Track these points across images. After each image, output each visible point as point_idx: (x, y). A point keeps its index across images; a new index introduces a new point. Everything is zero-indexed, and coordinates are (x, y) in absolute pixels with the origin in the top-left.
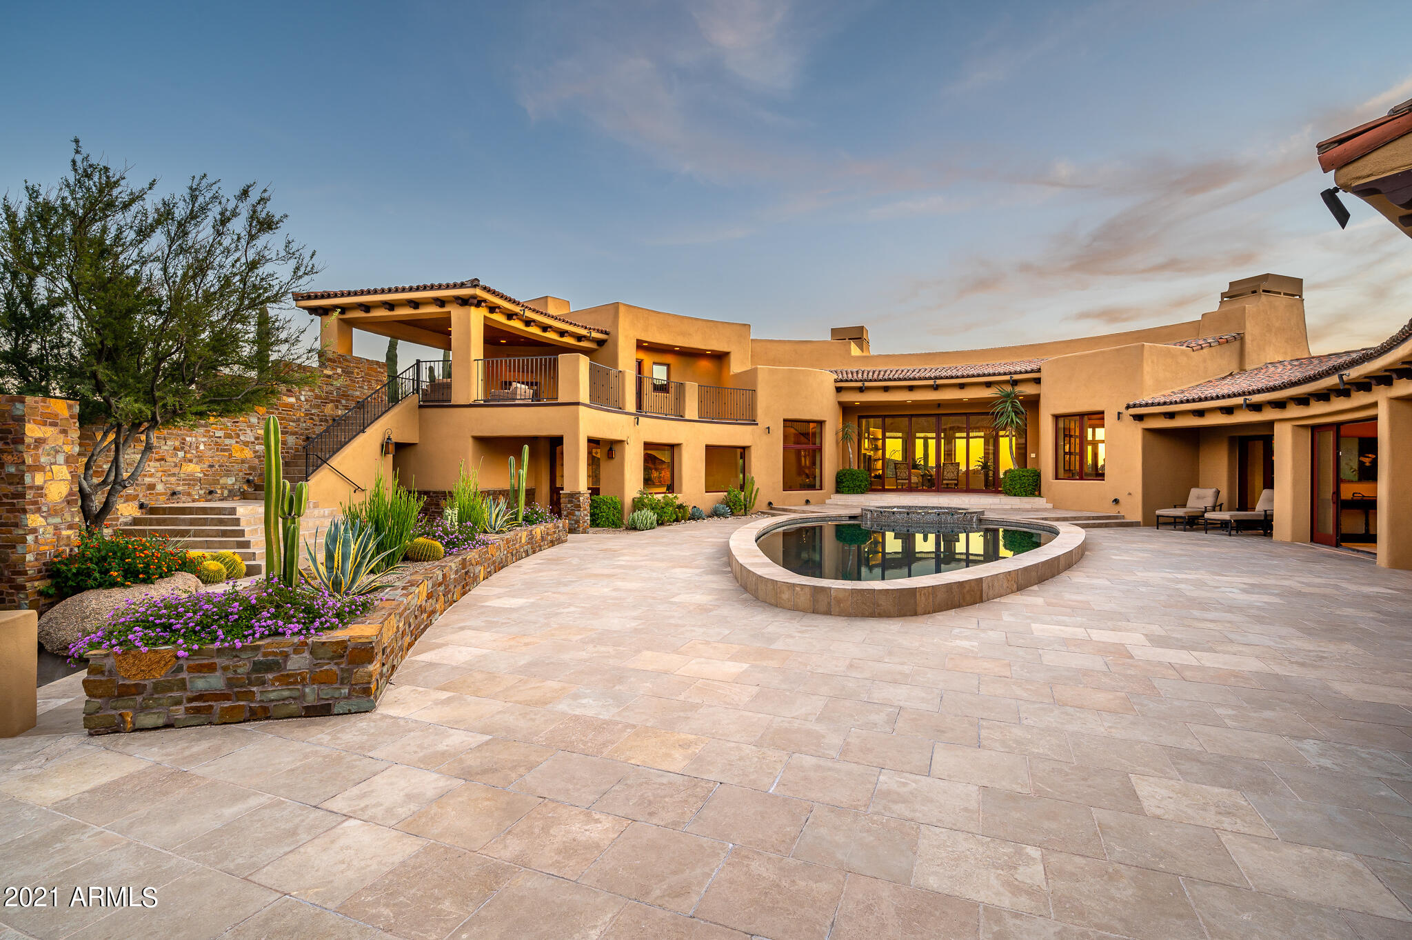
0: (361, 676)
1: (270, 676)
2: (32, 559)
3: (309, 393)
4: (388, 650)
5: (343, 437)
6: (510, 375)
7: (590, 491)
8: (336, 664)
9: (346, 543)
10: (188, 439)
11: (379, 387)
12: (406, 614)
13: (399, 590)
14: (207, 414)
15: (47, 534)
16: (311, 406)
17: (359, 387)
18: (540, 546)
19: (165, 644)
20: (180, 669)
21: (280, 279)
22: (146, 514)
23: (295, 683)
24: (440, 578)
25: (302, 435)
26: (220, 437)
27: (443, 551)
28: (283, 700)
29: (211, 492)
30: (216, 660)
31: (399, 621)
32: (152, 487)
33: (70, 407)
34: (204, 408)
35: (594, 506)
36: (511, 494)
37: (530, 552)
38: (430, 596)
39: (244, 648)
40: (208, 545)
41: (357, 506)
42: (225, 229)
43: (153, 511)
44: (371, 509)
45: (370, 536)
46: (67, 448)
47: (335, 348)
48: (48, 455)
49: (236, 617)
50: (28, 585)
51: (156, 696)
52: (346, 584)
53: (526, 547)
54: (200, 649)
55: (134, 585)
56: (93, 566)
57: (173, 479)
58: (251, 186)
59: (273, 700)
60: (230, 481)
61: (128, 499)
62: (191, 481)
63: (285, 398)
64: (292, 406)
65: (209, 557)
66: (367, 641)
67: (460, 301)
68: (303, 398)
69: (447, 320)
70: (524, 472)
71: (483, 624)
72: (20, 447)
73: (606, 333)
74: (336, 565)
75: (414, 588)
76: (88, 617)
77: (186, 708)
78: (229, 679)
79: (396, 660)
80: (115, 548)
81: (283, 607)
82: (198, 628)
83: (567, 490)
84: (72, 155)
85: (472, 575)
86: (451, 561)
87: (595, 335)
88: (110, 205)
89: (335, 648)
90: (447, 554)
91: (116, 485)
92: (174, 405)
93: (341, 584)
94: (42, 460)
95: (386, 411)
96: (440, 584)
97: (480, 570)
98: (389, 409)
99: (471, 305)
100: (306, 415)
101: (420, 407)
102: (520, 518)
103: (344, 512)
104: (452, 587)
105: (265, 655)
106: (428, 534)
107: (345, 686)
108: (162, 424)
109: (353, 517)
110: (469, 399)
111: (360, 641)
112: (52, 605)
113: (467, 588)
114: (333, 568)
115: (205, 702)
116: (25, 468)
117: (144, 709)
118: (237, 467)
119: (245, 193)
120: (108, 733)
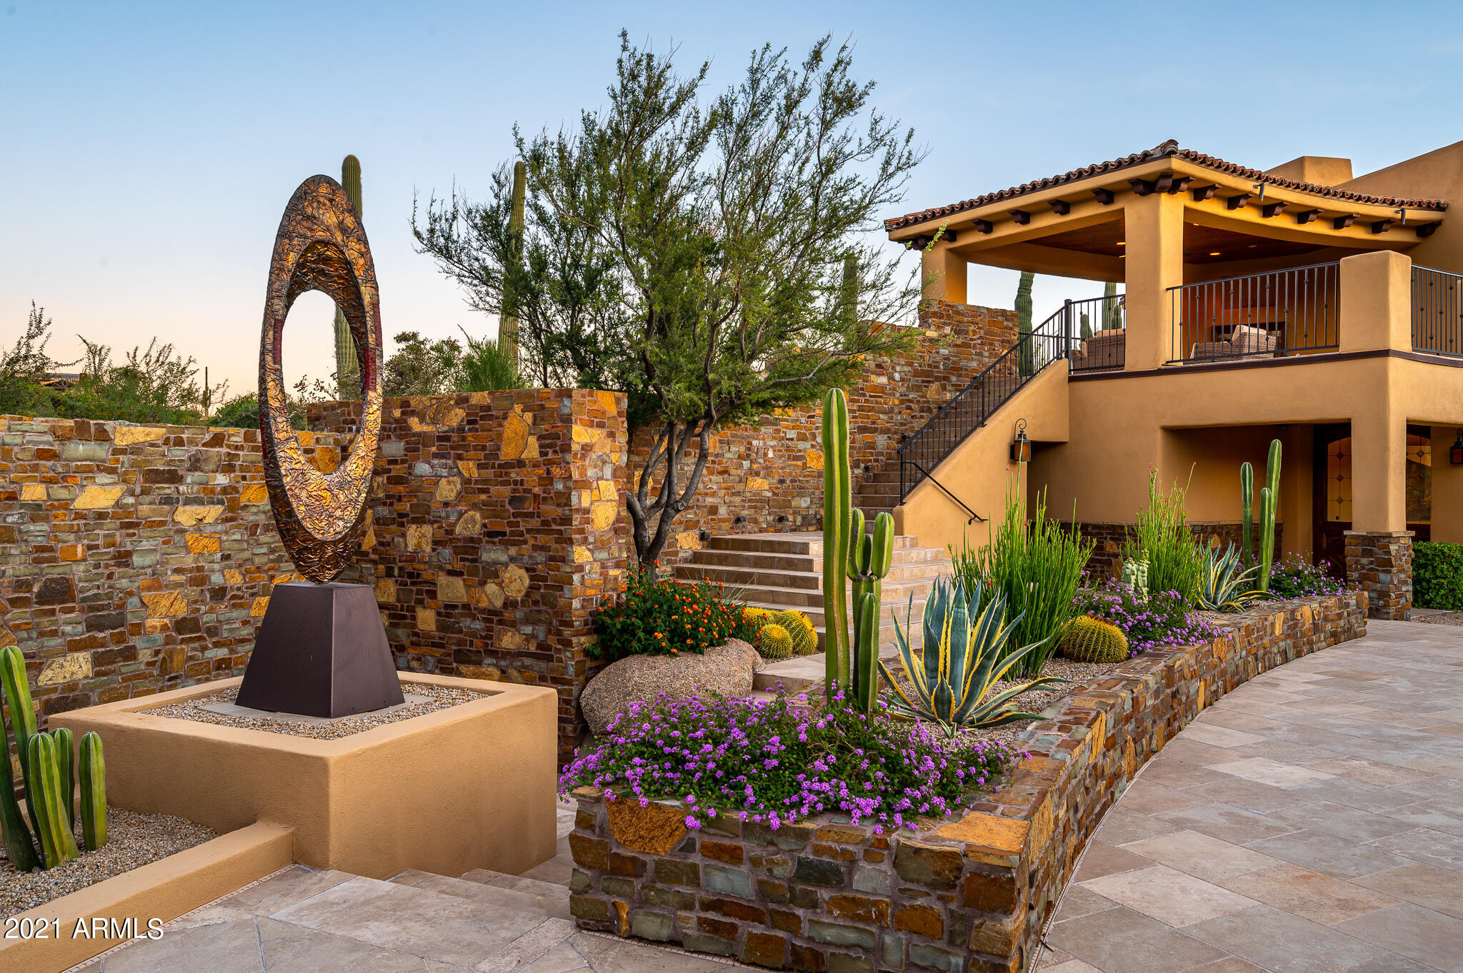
0: (989, 938)
1: (824, 894)
2: (579, 606)
3: (906, 369)
4: (1040, 874)
5: (953, 435)
6: (1227, 315)
7: (1413, 533)
8: (940, 898)
9: (958, 626)
10: (755, 443)
11: (1006, 351)
12: (1070, 787)
13: (1054, 732)
14: (771, 405)
15: (593, 574)
16: (908, 387)
17: (977, 354)
18: (1311, 643)
19: (672, 795)
20: (689, 847)
21: (864, 184)
22: (708, 547)
23: (866, 919)
24: (1128, 706)
25: (895, 433)
26: (792, 439)
27: (1126, 645)
28: (847, 947)
29: (781, 519)
30: (742, 843)
31: (1058, 806)
32: (713, 510)
33: (618, 401)
34: (766, 395)
35: (1421, 562)
36: (1246, 536)
37: (1291, 654)
38: (1110, 744)
39: (783, 831)
40: (774, 598)
41: (976, 553)
42: (791, 119)
43: (715, 543)
44: (998, 559)
45: (999, 613)
46: (614, 457)
47: (942, 293)
48: (595, 467)
49: (775, 762)
50: (575, 640)
51: (659, 885)
52: (959, 702)
53: (1282, 644)
54: (718, 816)
55: (681, 653)
56: (638, 622)
57: (737, 500)
58: (825, 41)
59: (829, 944)
60: (804, 502)
61: (689, 526)
62: (758, 502)
63: (873, 377)
64: (882, 388)
65: (772, 618)
66: (1001, 863)
67: (1141, 188)
68: (897, 376)
69: (1116, 228)
70: (1271, 493)
71: (1222, 821)
72: (569, 457)
73: (1439, 207)
74: (941, 668)
75: (1083, 729)
76: (630, 694)
77: (699, 918)
78: (761, 883)
79: (1053, 890)
80: (662, 599)
81: (850, 751)
82: (720, 774)
83: (1360, 528)
84: (618, 53)
85: (1184, 698)
86: (1146, 670)
87: (1411, 214)
88: (657, 110)
89: (938, 865)
90: (1135, 652)
91: (668, 506)
92: (730, 393)
93: (950, 702)
94: (589, 473)
95: (1017, 390)
96: (1128, 719)
97: (1199, 689)
98: (1022, 386)
99: (1162, 190)
100: (902, 402)
101: (1071, 379)
102: (1265, 583)
103: (955, 562)
104: (1148, 723)
105: (818, 850)
106: (1097, 609)
107: (957, 950)
108: (719, 420)
109: (969, 574)
110: (1155, 360)
111: (987, 860)
112: (598, 669)
113: (1176, 725)
114: (937, 670)
115: (725, 915)
116: (571, 484)
117: (642, 903)
118: (813, 482)
119: (817, 56)
120: (599, 931)
